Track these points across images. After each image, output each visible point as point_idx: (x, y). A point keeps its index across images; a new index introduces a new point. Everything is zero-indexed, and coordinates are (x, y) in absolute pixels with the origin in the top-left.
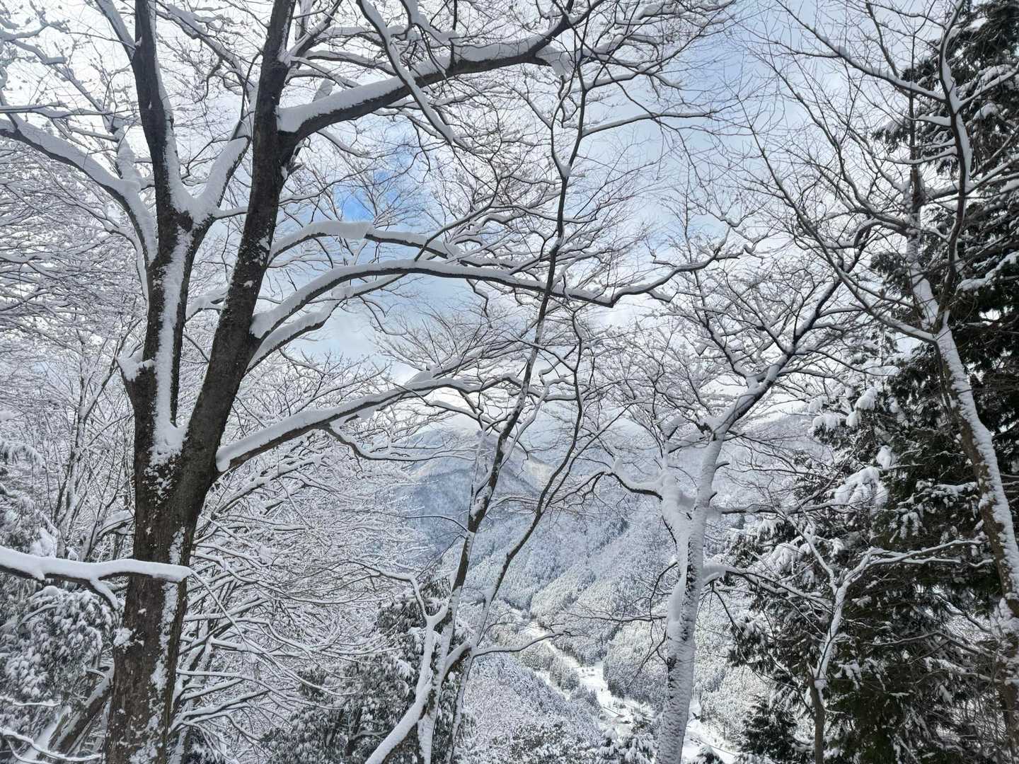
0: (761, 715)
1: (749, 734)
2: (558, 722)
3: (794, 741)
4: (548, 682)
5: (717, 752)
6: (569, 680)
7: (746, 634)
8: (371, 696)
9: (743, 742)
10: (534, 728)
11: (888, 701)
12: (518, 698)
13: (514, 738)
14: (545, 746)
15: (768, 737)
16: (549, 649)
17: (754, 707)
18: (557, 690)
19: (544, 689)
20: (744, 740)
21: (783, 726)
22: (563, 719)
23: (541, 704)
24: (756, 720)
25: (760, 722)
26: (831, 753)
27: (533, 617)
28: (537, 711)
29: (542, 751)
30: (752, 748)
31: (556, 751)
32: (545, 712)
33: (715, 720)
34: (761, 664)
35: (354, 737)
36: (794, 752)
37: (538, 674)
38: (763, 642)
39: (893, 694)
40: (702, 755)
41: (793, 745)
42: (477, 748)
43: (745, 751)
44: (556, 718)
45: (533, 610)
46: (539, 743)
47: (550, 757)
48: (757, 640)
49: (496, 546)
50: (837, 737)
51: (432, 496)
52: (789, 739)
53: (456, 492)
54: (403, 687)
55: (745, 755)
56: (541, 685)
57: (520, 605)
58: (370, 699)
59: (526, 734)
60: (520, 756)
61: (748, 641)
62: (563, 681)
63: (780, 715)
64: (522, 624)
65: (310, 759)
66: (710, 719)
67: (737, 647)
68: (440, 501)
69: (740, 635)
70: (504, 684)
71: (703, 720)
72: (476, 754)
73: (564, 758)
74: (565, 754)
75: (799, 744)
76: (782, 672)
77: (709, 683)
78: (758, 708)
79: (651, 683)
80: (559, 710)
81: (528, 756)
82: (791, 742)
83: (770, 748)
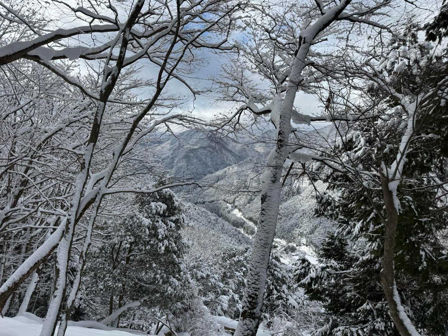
0: (330, 240)
1: (324, 250)
2: (247, 247)
3: (346, 252)
4: (242, 232)
5: (307, 257)
6: (251, 231)
7: (324, 200)
8: (128, 235)
9: (321, 253)
10: (232, 249)
11: (417, 224)
12: (230, 238)
13: (223, 254)
14: (237, 257)
15: (334, 250)
16: (243, 219)
17: (327, 237)
18: (246, 235)
19: (241, 235)
20: (322, 252)
21: (342, 245)
22: (249, 246)
23: (240, 241)
24: (328, 243)
25: (329, 244)
26: (367, 257)
27: (236, 207)
28: (238, 243)
29: (235, 259)
30: (326, 256)
31: (242, 258)
32: (241, 244)
33: (312, 246)
34: (331, 216)
35: (129, 255)
36: (346, 257)
37: (238, 229)
38: (333, 204)
39: (420, 220)
40: (299, 260)
41: (346, 254)
42: (201, 258)
43: (322, 257)
44: (246, 246)
45: (236, 204)
46: (234, 256)
47: (239, 261)
48: (329, 204)
49: (220, 178)
50: (375, 248)
51: (191, 159)
52: (344, 252)
53: (202, 157)
54: (145, 231)
55: (322, 259)
56: (240, 233)
57: (231, 202)
58: (128, 237)
59: (229, 252)
60: (226, 261)
61: (325, 203)
62: (249, 231)
63: (340, 240)
64: (231, 210)
65: (100, 266)
66: (310, 245)
67: (319, 207)
68: (195, 161)
69: (321, 200)
70: (224, 233)
71: (307, 246)
72: (200, 261)
73: (245, 261)
74: (246, 260)
75: (349, 253)
76: (342, 219)
77: (310, 231)
78: (329, 237)
79: (285, 232)
80: (247, 243)
81: (229, 261)
82: (345, 253)
83: (335, 255)
